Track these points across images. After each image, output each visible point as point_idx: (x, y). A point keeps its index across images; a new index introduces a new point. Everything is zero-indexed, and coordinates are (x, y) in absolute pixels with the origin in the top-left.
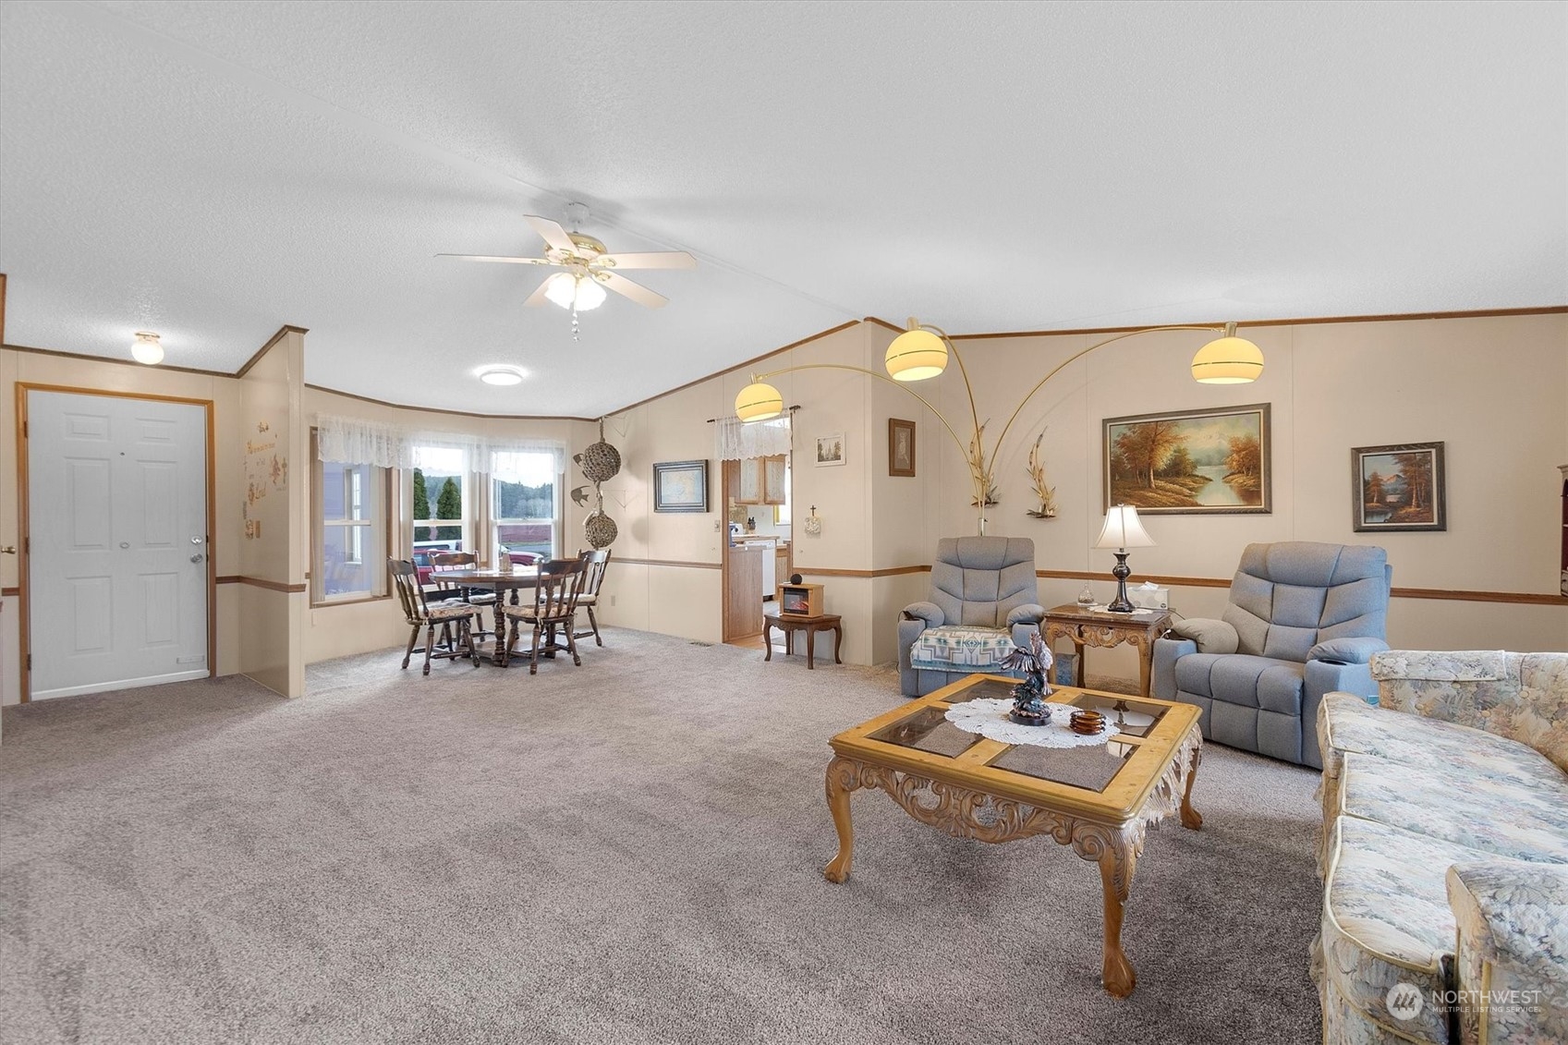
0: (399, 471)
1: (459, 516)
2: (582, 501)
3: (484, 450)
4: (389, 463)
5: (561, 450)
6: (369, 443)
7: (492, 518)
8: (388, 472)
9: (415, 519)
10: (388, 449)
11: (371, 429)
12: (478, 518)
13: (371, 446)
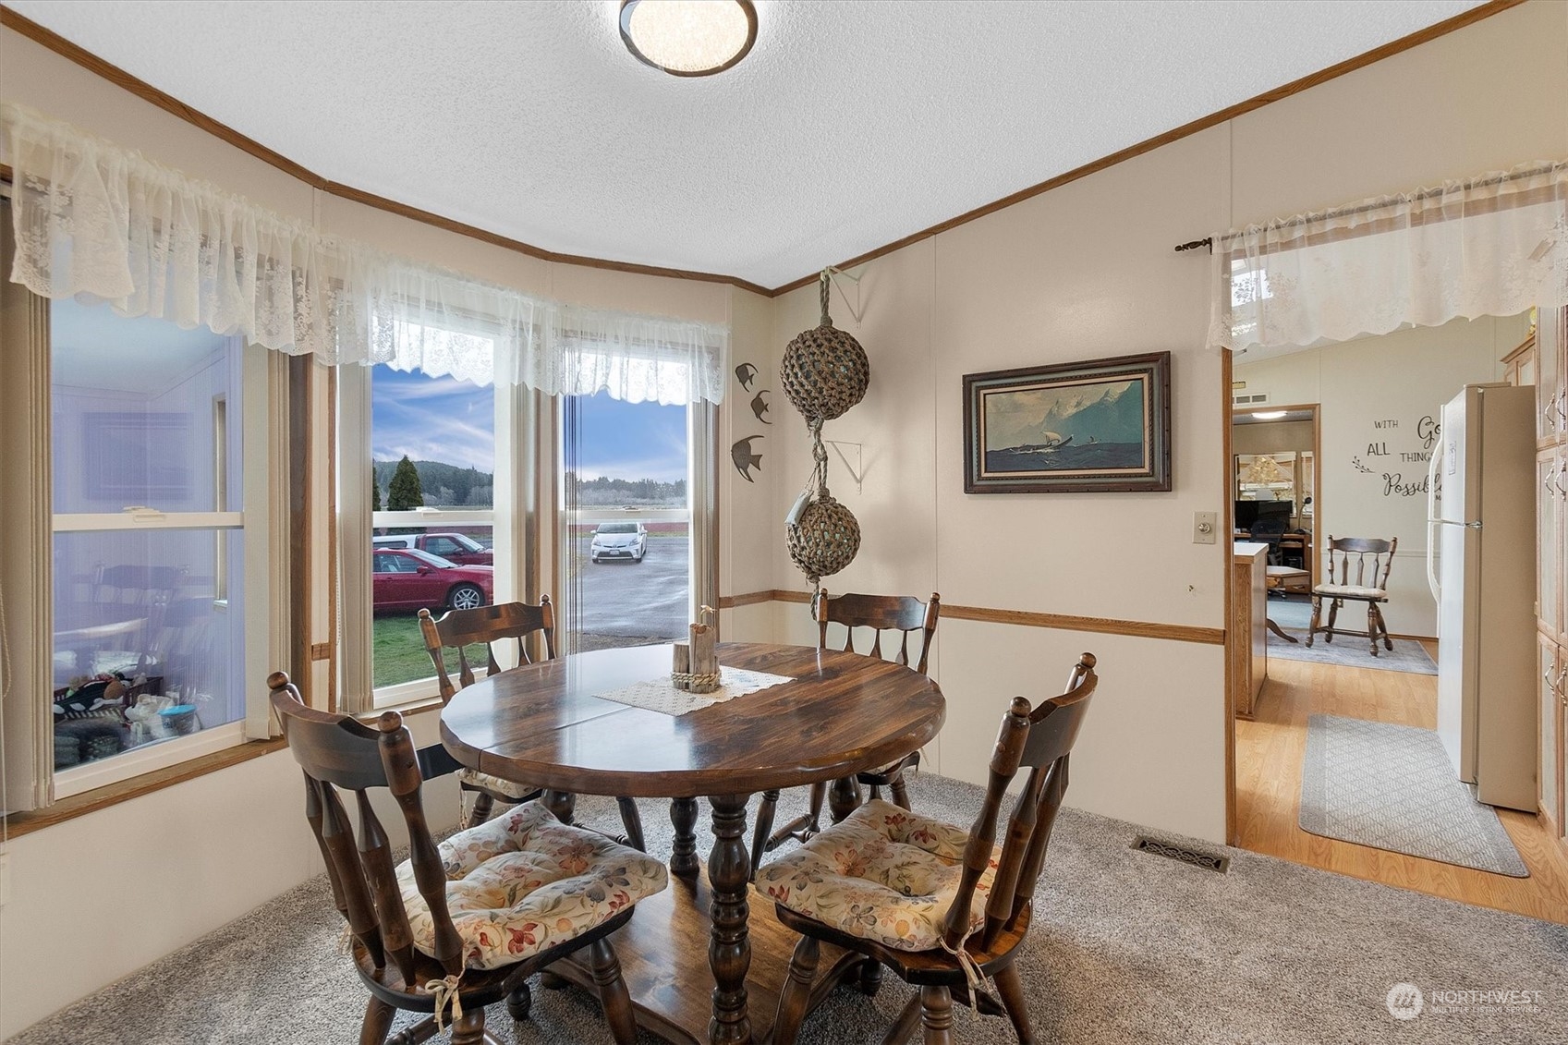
0: (332, 370)
1: (487, 502)
2: (751, 468)
3: (551, 340)
4: (300, 340)
5: (715, 353)
6: (231, 269)
7: (561, 506)
8: (299, 368)
9: (374, 510)
10: (297, 300)
11: (238, 226)
12: (531, 508)
13: (240, 282)
